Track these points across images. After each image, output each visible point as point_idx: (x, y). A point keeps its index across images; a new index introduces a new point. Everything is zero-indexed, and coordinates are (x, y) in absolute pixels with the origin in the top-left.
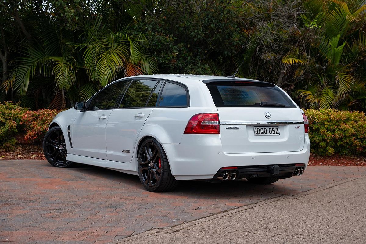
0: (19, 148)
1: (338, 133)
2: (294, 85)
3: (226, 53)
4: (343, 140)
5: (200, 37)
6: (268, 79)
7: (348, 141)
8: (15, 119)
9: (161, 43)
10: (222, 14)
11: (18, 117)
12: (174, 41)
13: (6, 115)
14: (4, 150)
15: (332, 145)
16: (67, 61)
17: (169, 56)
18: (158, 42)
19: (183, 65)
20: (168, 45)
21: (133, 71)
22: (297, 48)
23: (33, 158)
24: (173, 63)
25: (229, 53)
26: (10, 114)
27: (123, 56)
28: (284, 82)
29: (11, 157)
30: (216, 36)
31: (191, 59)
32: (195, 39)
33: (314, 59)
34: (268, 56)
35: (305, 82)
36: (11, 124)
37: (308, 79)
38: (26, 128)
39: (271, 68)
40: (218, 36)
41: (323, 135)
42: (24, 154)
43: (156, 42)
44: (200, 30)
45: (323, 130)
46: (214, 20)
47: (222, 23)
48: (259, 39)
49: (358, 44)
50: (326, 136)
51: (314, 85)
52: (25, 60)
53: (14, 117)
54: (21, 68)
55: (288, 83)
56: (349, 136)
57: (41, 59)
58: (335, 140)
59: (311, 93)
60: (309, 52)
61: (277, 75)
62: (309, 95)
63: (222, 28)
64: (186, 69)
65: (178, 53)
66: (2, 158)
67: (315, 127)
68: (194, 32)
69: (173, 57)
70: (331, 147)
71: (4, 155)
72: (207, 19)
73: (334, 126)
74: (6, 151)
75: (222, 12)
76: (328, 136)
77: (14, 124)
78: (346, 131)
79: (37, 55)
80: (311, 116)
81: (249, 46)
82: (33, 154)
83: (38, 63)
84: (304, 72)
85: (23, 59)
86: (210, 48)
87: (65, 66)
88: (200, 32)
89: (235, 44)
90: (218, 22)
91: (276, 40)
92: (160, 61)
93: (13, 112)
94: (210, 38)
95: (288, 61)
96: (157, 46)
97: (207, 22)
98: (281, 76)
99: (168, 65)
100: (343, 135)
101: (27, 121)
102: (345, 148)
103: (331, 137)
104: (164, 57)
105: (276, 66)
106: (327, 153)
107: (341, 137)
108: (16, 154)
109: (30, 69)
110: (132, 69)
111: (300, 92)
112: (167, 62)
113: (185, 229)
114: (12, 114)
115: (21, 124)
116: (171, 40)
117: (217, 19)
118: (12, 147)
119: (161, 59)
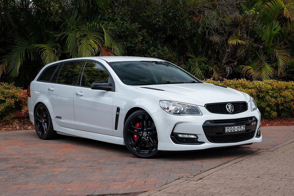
0: (16, 121)
1: (280, 99)
2: (237, 61)
3: (180, 36)
4: (284, 104)
5: (160, 24)
6: (215, 57)
7: (288, 106)
8: (13, 97)
9: (129, 30)
10: (178, 5)
11: (15, 95)
12: (139, 28)
13: (6, 94)
14: (4, 123)
15: (275, 109)
16: (52, 47)
17: (135, 41)
18: (126, 29)
19: (146, 47)
20: (134, 32)
21: (106, 54)
22: (239, 31)
23: (30, 129)
24: (138, 46)
25: (183, 37)
26: (8, 93)
27: (98, 41)
28: (228, 59)
29: (11, 129)
30: (173, 23)
31: (153, 42)
32: (157, 26)
33: (253, 40)
34: (216, 38)
35: (246, 59)
36: (10, 102)
37: (248, 57)
38: (22, 104)
39: (218, 48)
40: (175, 23)
41: (268, 101)
42: (21, 126)
43: (124, 29)
44: (160, 18)
45: (268, 97)
46: (172, 10)
47: (178, 12)
48: (208, 24)
49: (287, 26)
50: (271, 102)
51: (253, 60)
52: (15, 47)
53: (12, 95)
54: (12, 55)
55: (231, 60)
56: (289, 101)
57: (27, 47)
58: (277, 105)
59: (252, 68)
60: (249, 34)
61: (222, 53)
62: (250, 69)
63: (178, 16)
64: (148, 51)
65: (142, 38)
66: (4, 130)
67: (261, 95)
68: (155, 20)
69: (138, 41)
70: (274, 111)
71: (5, 127)
72: (166, 9)
73: (277, 94)
74: (6, 124)
75: (178, 3)
76: (272, 101)
77: (13, 101)
78: (286, 97)
79: (24, 43)
80: (258, 86)
81: (200, 30)
82: (29, 126)
83: (26, 50)
84: (245, 50)
85: (13, 47)
86: (168, 33)
87: (51, 52)
88: (160, 20)
89: (188, 29)
90: (175, 12)
91: (221, 25)
92: (128, 45)
93: (11, 91)
94: (168, 25)
95: (232, 42)
96: (125, 32)
97: (166, 11)
98: (227, 54)
99: (134, 48)
100: (284, 101)
101: (22, 98)
102: (284, 111)
103: (275, 102)
104: (131, 41)
105: (222, 47)
106: (271, 116)
107: (282, 102)
108: (15, 126)
109: (19, 55)
110: (106, 52)
111: (242, 67)
112: (133, 45)
113: (206, 177)
114: (10, 93)
115: (18, 100)
116: (136, 27)
117: (174, 9)
118: (11, 120)
119: (128, 43)
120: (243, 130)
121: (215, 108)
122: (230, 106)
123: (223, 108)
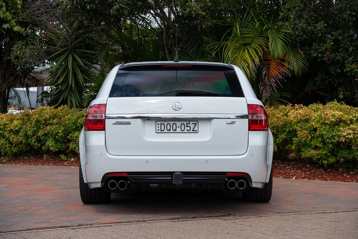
17: (321, 48)
24: (327, 56)
27: (260, 51)
65: (333, 43)
69: (327, 49)
92: (312, 54)
99: (322, 60)
104: (316, 50)
110: (276, 67)
112: (320, 55)
119: (313, 52)
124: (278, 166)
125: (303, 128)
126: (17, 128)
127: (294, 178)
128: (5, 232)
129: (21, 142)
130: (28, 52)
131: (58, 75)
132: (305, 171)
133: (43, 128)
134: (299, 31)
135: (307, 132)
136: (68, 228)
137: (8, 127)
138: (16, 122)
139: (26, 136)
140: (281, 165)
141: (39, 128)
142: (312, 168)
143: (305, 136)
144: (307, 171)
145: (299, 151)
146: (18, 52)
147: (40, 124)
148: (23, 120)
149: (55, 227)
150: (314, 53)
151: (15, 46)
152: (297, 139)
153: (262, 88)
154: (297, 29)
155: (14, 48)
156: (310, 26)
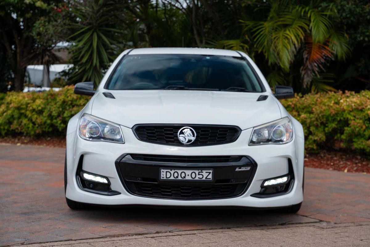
119: (359, 35)
120: (206, 178)
121: (154, 133)
122: (187, 131)
123: (172, 134)
124: (324, 156)
125: (357, 117)
126: (40, 108)
127: (346, 171)
128: (75, 240)
129: (45, 123)
130: (51, 30)
131: (82, 53)
132: (356, 163)
133: (69, 109)
134: (347, 13)
135: (361, 121)
136: (147, 236)
137: (30, 107)
138: (38, 102)
139: (50, 116)
140: (327, 155)
141: (64, 109)
142: (364, 160)
143: (359, 126)
144: (359, 163)
145: (350, 141)
146: (41, 29)
147: (66, 105)
148: (47, 99)
149: (131, 234)
150: (361, 36)
151: (38, 22)
152: (349, 129)
153: (303, 72)
154: (344, 11)
155: (37, 24)
156: (357, 8)
